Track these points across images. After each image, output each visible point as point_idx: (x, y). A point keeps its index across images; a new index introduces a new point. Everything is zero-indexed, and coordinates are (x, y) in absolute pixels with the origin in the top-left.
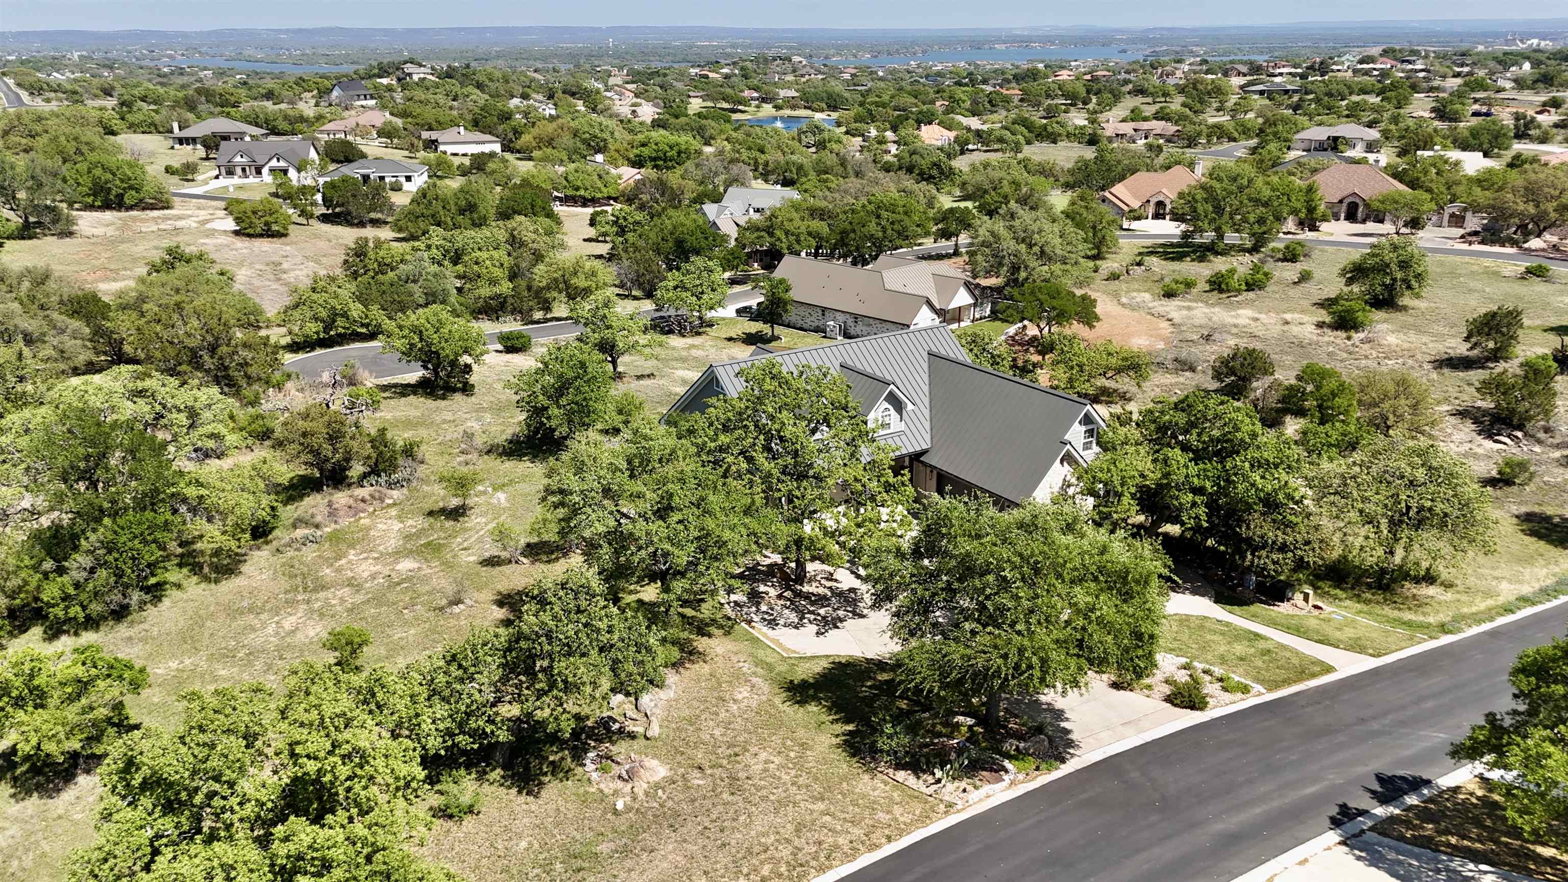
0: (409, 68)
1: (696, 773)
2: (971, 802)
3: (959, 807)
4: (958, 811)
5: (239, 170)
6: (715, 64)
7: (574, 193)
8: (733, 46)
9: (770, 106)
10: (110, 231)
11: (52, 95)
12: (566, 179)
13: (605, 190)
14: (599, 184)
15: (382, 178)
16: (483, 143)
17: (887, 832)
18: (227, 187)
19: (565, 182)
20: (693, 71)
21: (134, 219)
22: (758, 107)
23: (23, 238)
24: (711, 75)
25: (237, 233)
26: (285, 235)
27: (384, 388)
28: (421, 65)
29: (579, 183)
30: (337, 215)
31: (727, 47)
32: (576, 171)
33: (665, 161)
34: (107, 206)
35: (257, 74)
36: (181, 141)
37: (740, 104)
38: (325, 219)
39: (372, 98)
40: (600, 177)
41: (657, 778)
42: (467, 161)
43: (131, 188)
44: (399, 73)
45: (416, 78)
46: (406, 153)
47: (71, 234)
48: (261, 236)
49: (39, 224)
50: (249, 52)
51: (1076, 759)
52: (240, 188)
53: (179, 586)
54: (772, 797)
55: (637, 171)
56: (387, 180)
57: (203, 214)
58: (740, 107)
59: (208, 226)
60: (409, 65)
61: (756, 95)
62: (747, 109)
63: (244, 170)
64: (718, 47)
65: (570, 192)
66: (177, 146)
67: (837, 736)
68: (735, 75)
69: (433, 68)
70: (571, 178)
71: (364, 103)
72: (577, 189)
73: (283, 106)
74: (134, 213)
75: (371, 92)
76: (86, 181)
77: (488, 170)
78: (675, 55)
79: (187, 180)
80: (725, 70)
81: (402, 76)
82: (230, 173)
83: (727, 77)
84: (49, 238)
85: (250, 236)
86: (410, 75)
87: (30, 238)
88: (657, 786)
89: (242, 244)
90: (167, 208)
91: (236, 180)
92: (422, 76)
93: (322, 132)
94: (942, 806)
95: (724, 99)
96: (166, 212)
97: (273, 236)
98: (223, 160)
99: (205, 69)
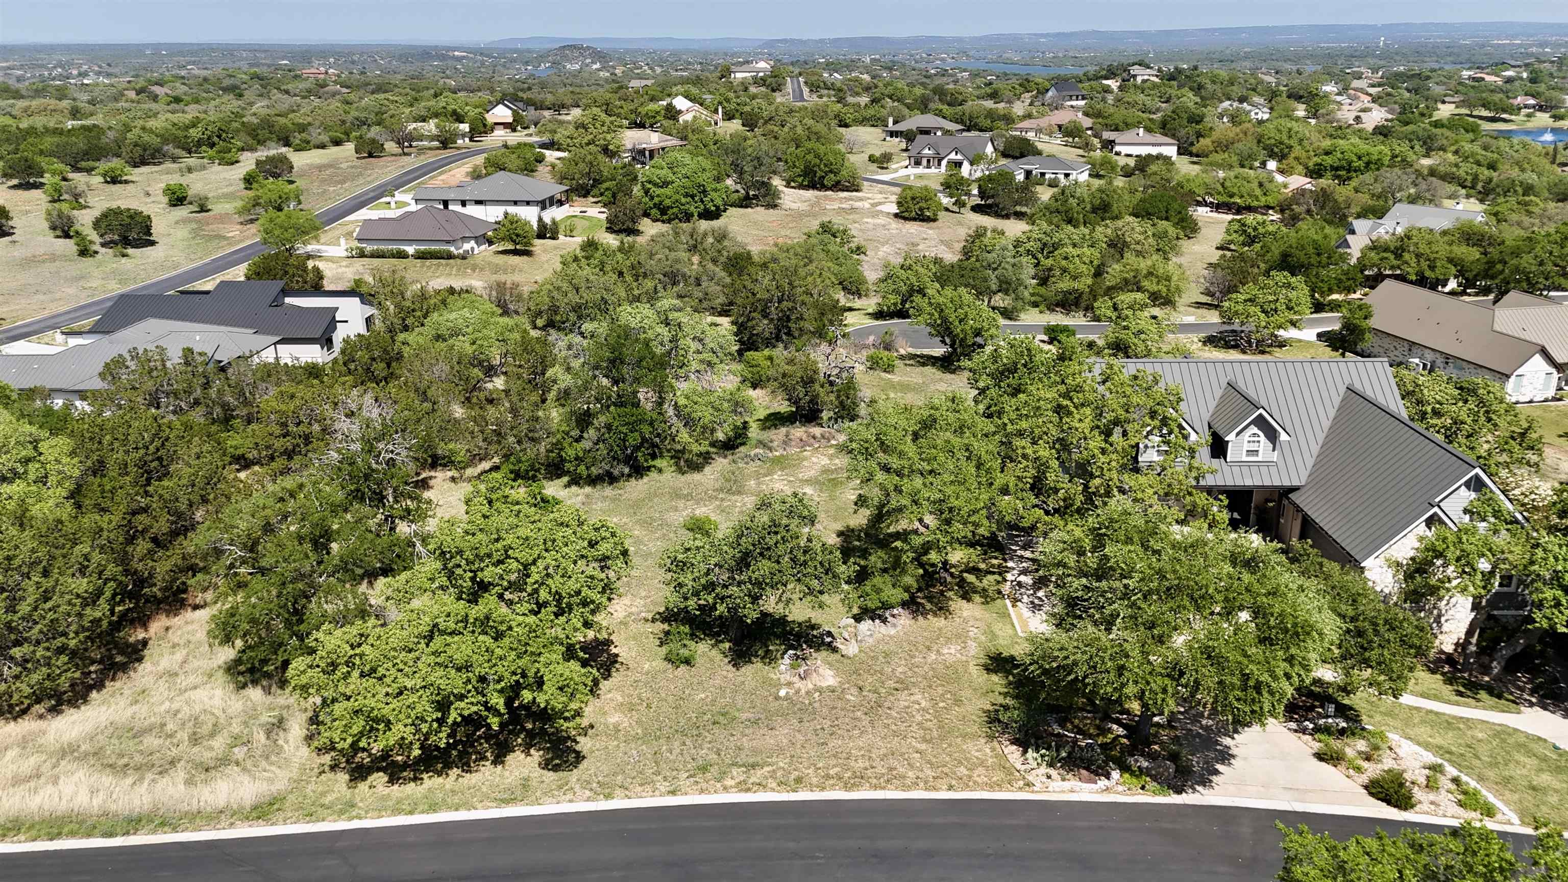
0: (1135, 70)
1: (854, 691)
2: (1050, 789)
3: (1035, 789)
4: (1033, 792)
5: (924, 162)
6: (1498, 65)
7: (1227, 199)
8: (1542, 45)
9: (1548, 115)
10: (803, 207)
11: (826, 92)
12: (1223, 185)
13: (1263, 199)
14: (1258, 192)
15: (1043, 174)
16: (1160, 145)
17: (954, 782)
18: (909, 176)
19: (1221, 189)
20: (1466, 74)
21: (826, 197)
22: (1529, 116)
23: (741, 207)
24: (1488, 78)
25: (896, 216)
26: (935, 220)
27: (913, 357)
28: (1149, 67)
29: (1235, 190)
30: (989, 206)
31: (1531, 46)
32: (1236, 177)
33: (1349, 171)
34: (812, 186)
35: (1006, 74)
36: (893, 134)
37: (1504, 111)
38: (976, 209)
39: (1083, 99)
40: (1261, 185)
41: (824, 684)
42: (1132, 162)
43: (831, 171)
44: (1125, 75)
45: (1139, 79)
46: (1081, 152)
47: (775, 206)
48: (914, 219)
49: (756, 197)
50: (1009, 55)
51: (1197, 795)
52: (920, 177)
53: (660, 471)
54: (894, 727)
55: (1309, 180)
56: (1047, 176)
57: (879, 197)
58: (1504, 116)
59: (879, 208)
60: (1137, 67)
61: (1532, 101)
62: (1513, 117)
63: (929, 161)
64: (1520, 46)
65: (1225, 199)
66: (888, 138)
67: (993, 704)
68: (1522, 79)
69: (1159, 70)
70: (1228, 184)
71: (1074, 103)
72: (1231, 196)
73: (1001, 105)
74: (829, 193)
75: (1085, 92)
76: (801, 165)
77: (1149, 172)
78: (1458, 56)
79: (883, 168)
80: (1510, 73)
81: (1127, 77)
82: (918, 163)
83: (1509, 80)
84: (759, 209)
85: (905, 219)
86: (1135, 76)
87: (746, 207)
88: (820, 690)
89: (896, 225)
90: (857, 191)
91: (920, 170)
92: (1146, 77)
93: (1016, 129)
94: (1021, 783)
95: (1484, 106)
96: (855, 194)
97: (923, 220)
98: (913, 152)
99: (965, 71)
